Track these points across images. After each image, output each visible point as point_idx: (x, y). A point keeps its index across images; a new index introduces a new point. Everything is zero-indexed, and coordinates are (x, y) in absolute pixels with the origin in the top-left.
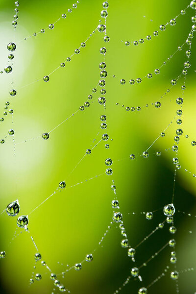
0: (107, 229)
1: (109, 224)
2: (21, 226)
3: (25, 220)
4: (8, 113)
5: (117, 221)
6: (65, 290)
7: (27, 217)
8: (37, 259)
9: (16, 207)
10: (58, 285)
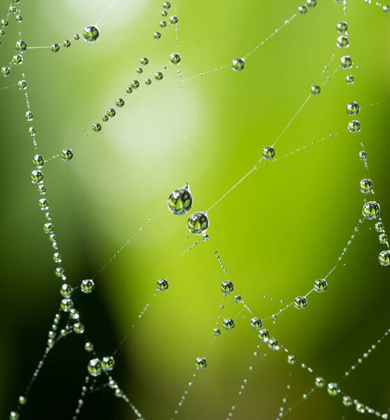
0: (353, 233)
1: (357, 224)
2: (194, 231)
3: (202, 219)
4: (169, 23)
5: (370, 216)
6: (277, 348)
7: (206, 215)
8: (226, 292)
9: (186, 196)
10: (266, 339)
